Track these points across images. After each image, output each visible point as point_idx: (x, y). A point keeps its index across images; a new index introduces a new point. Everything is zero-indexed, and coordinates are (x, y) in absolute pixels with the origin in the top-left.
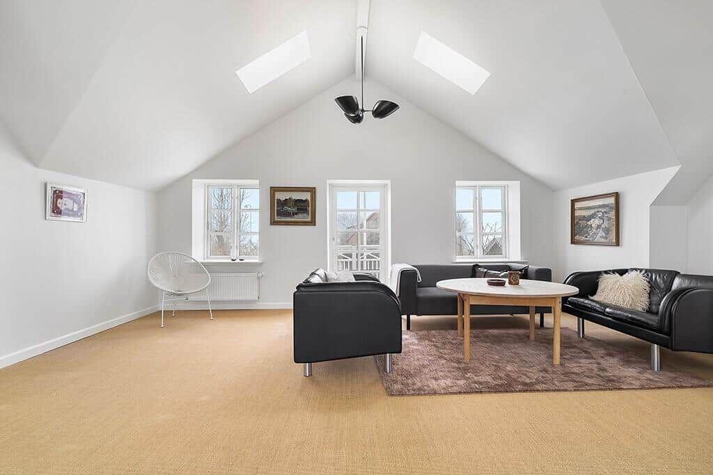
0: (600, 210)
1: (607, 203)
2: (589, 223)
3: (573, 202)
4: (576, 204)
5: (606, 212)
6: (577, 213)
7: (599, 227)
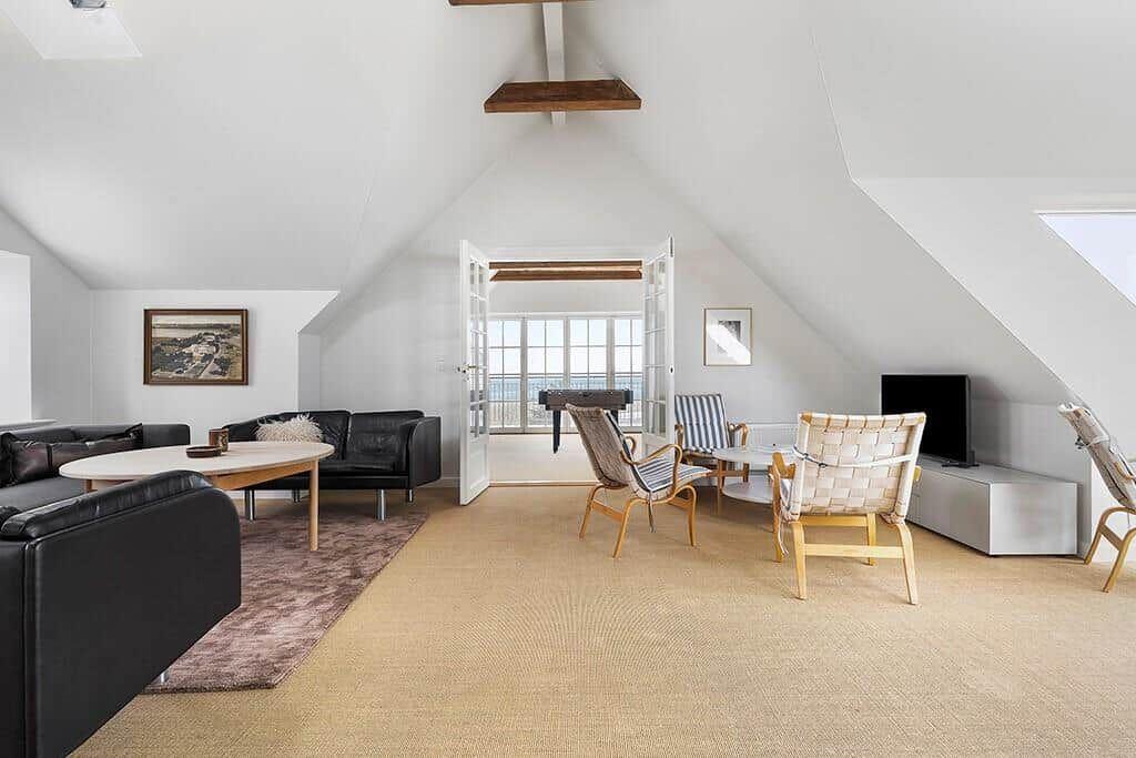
0: (210, 331)
1: (225, 323)
2: (186, 350)
3: (148, 314)
4: (154, 318)
5: (223, 337)
6: (157, 333)
7: (207, 357)
